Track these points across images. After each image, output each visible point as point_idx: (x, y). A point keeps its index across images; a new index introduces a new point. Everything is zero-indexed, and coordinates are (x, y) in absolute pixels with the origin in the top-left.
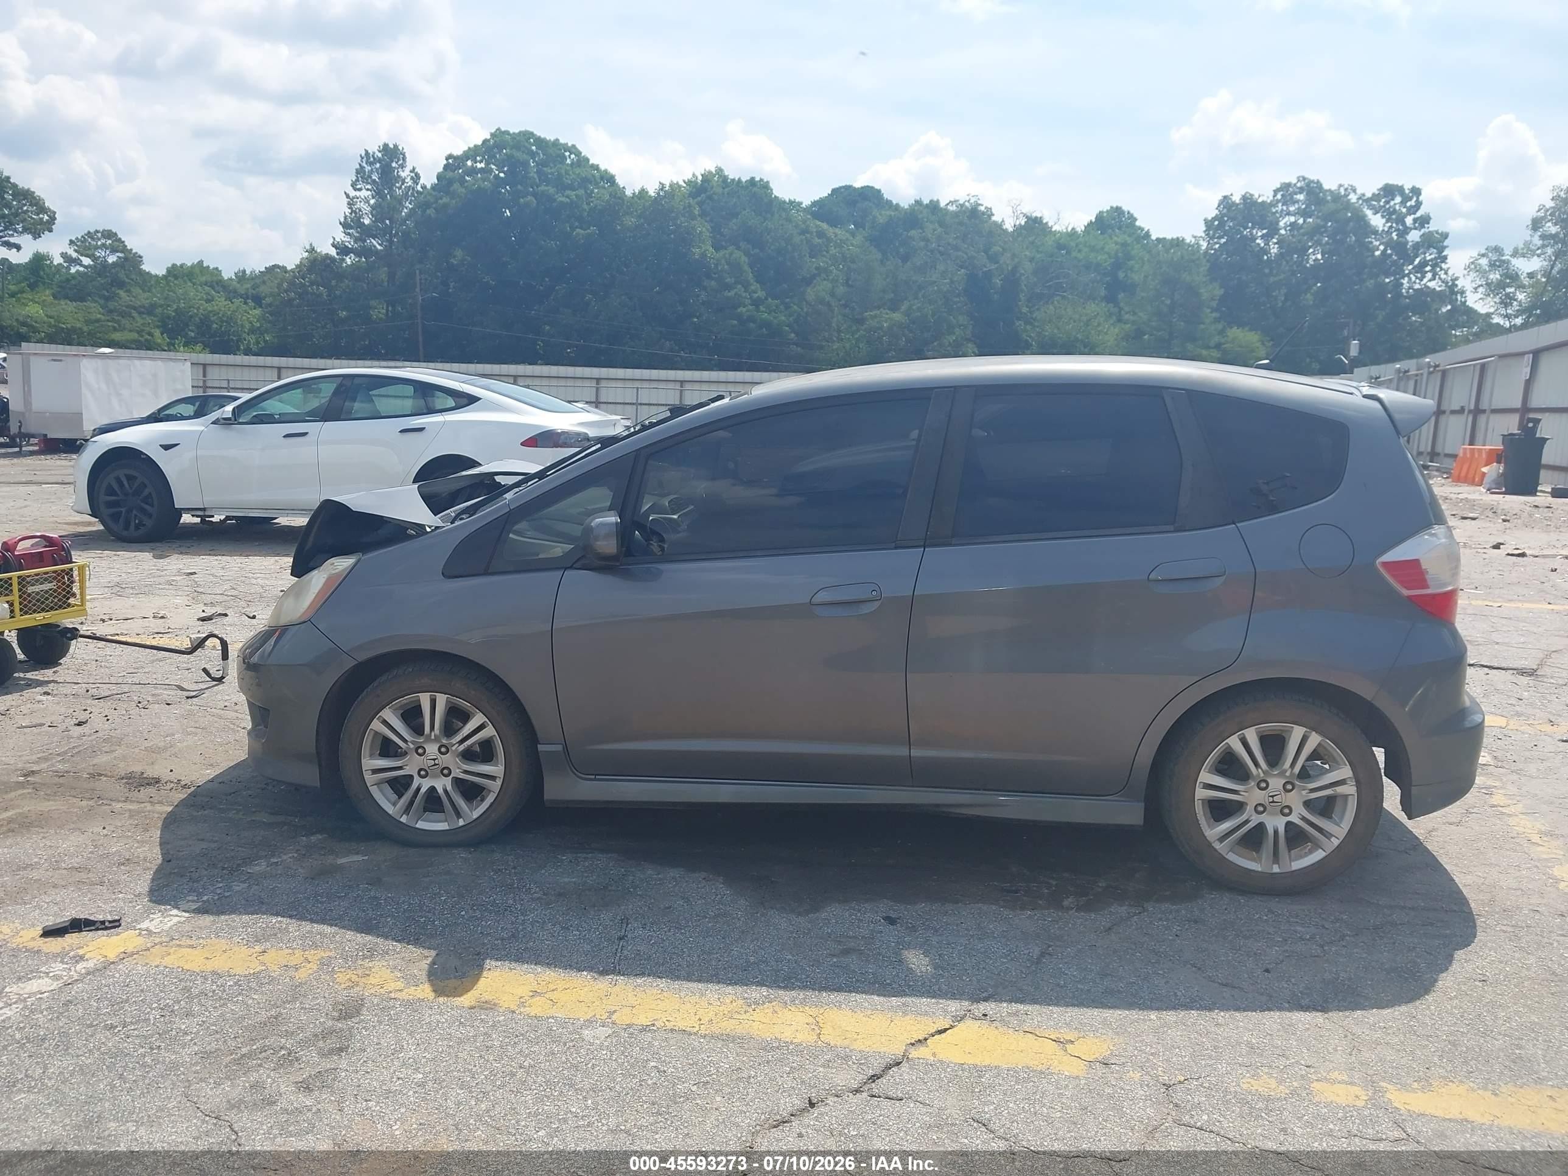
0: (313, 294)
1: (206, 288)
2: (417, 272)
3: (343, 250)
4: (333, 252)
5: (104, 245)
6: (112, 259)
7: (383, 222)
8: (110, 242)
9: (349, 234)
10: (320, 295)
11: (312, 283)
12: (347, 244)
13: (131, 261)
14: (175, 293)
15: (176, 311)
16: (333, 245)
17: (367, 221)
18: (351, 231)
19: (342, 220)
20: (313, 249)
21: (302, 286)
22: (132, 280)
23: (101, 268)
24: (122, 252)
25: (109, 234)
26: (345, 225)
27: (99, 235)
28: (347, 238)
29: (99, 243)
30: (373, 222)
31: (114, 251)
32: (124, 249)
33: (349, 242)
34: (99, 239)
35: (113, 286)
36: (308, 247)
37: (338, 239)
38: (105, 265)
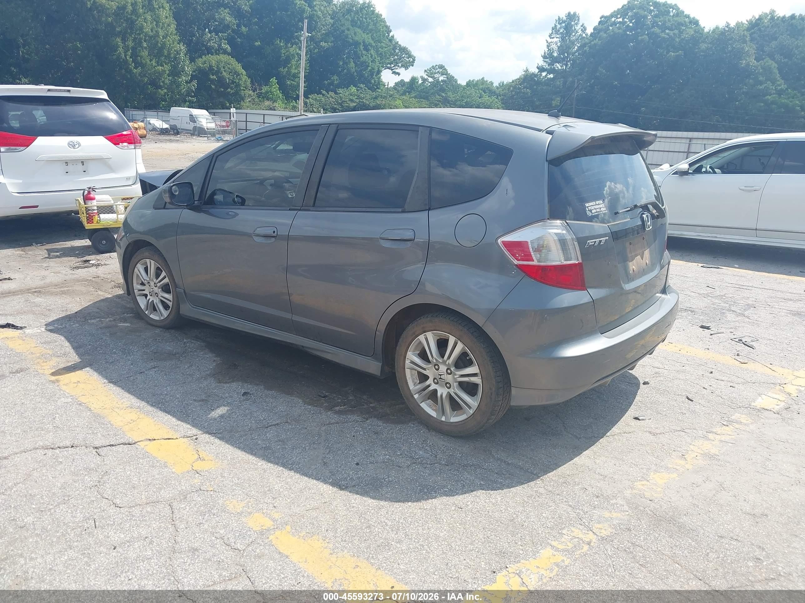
0: (524, 93)
1: (481, 91)
2: (576, 81)
3: (541, 69)
4: (537, 71)
5: (438, 72)
6: (441, 78)
7: (563, 54)
8: (441, 70)
9: (546, 62)
10: (527, 93)
11: (524, 88)
12: (544, 67)
13: (451, 80)
14: (466, 94)
15: (465, 103)
16: (538, 68)
17: (555, 54)
18: (547, 60)
19: (543, 54)
20: (527, 70)
21: (519, 88)
22: (449, 88)
23: (436, 83)
24: (446, 75)
25: (441, 67)
26: (544, 57)
27: (437, 67)
28: (545, 64)
29: (437, 71)
30: (559, 55)
31: (442, 74)
32: (447, 74)
33: (546, 66)
34: (437, 69)
35: (440, 91)
36: (525, 69)
37: (540, 65)
38: (438, 81)
